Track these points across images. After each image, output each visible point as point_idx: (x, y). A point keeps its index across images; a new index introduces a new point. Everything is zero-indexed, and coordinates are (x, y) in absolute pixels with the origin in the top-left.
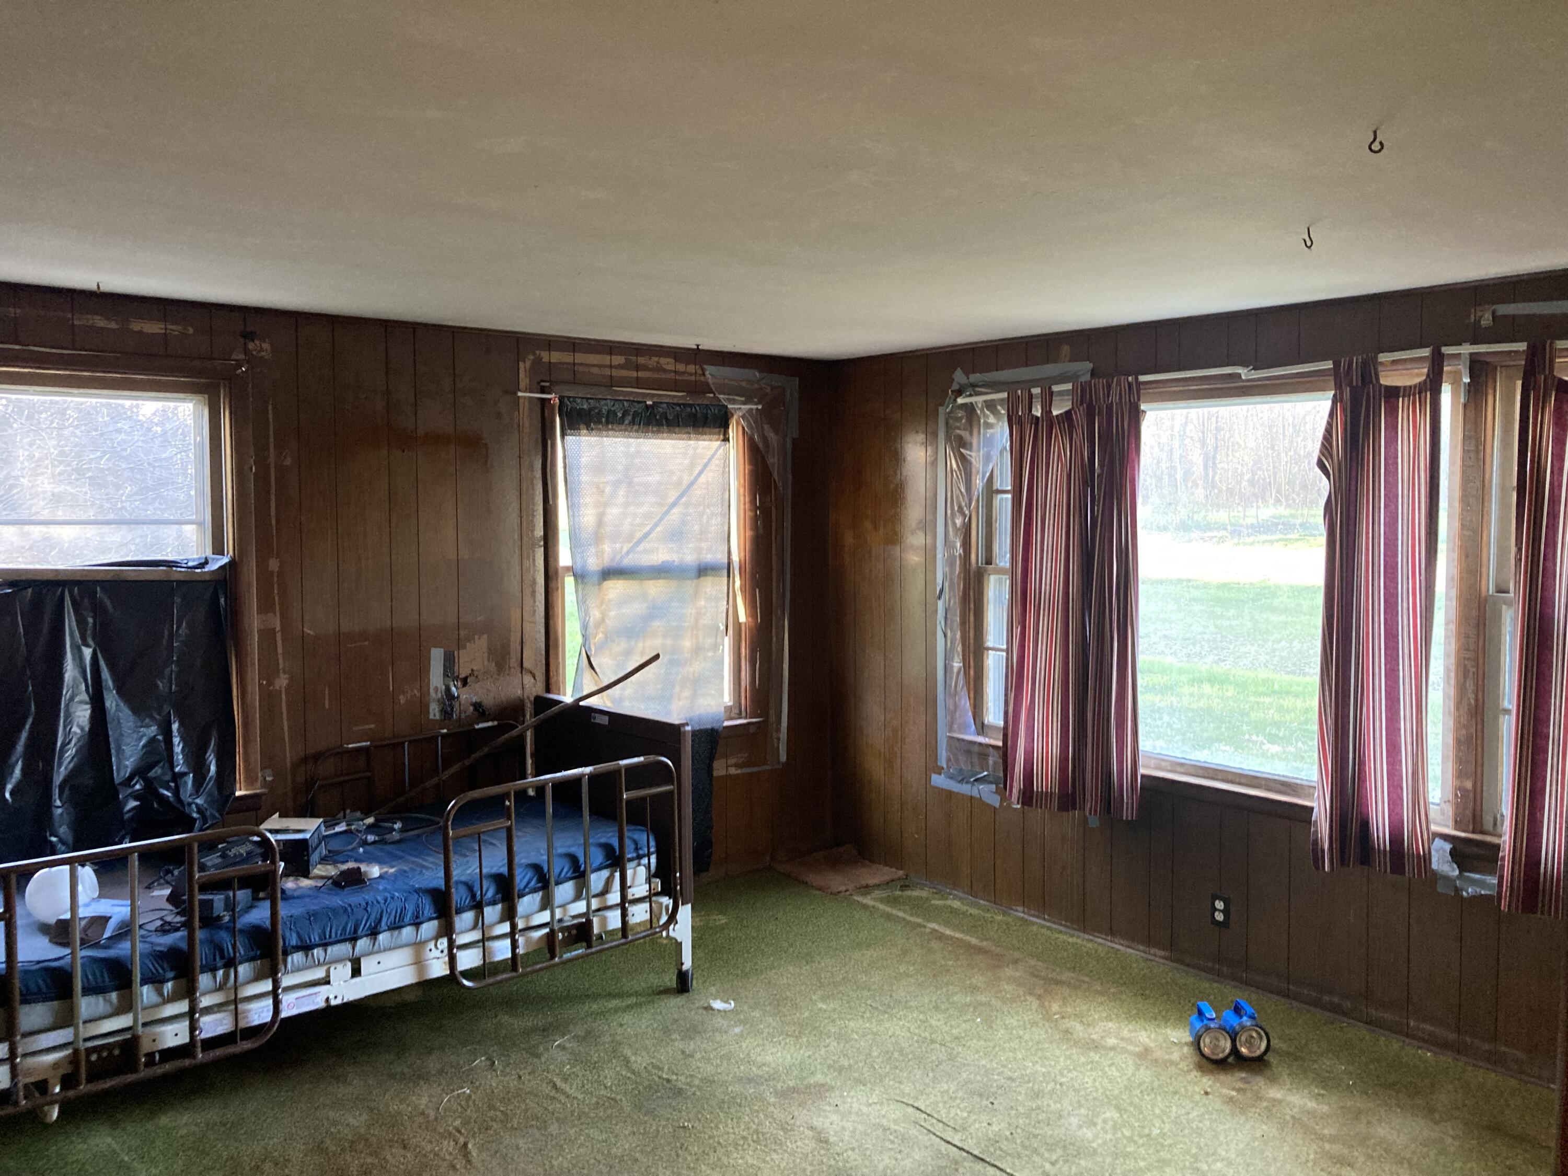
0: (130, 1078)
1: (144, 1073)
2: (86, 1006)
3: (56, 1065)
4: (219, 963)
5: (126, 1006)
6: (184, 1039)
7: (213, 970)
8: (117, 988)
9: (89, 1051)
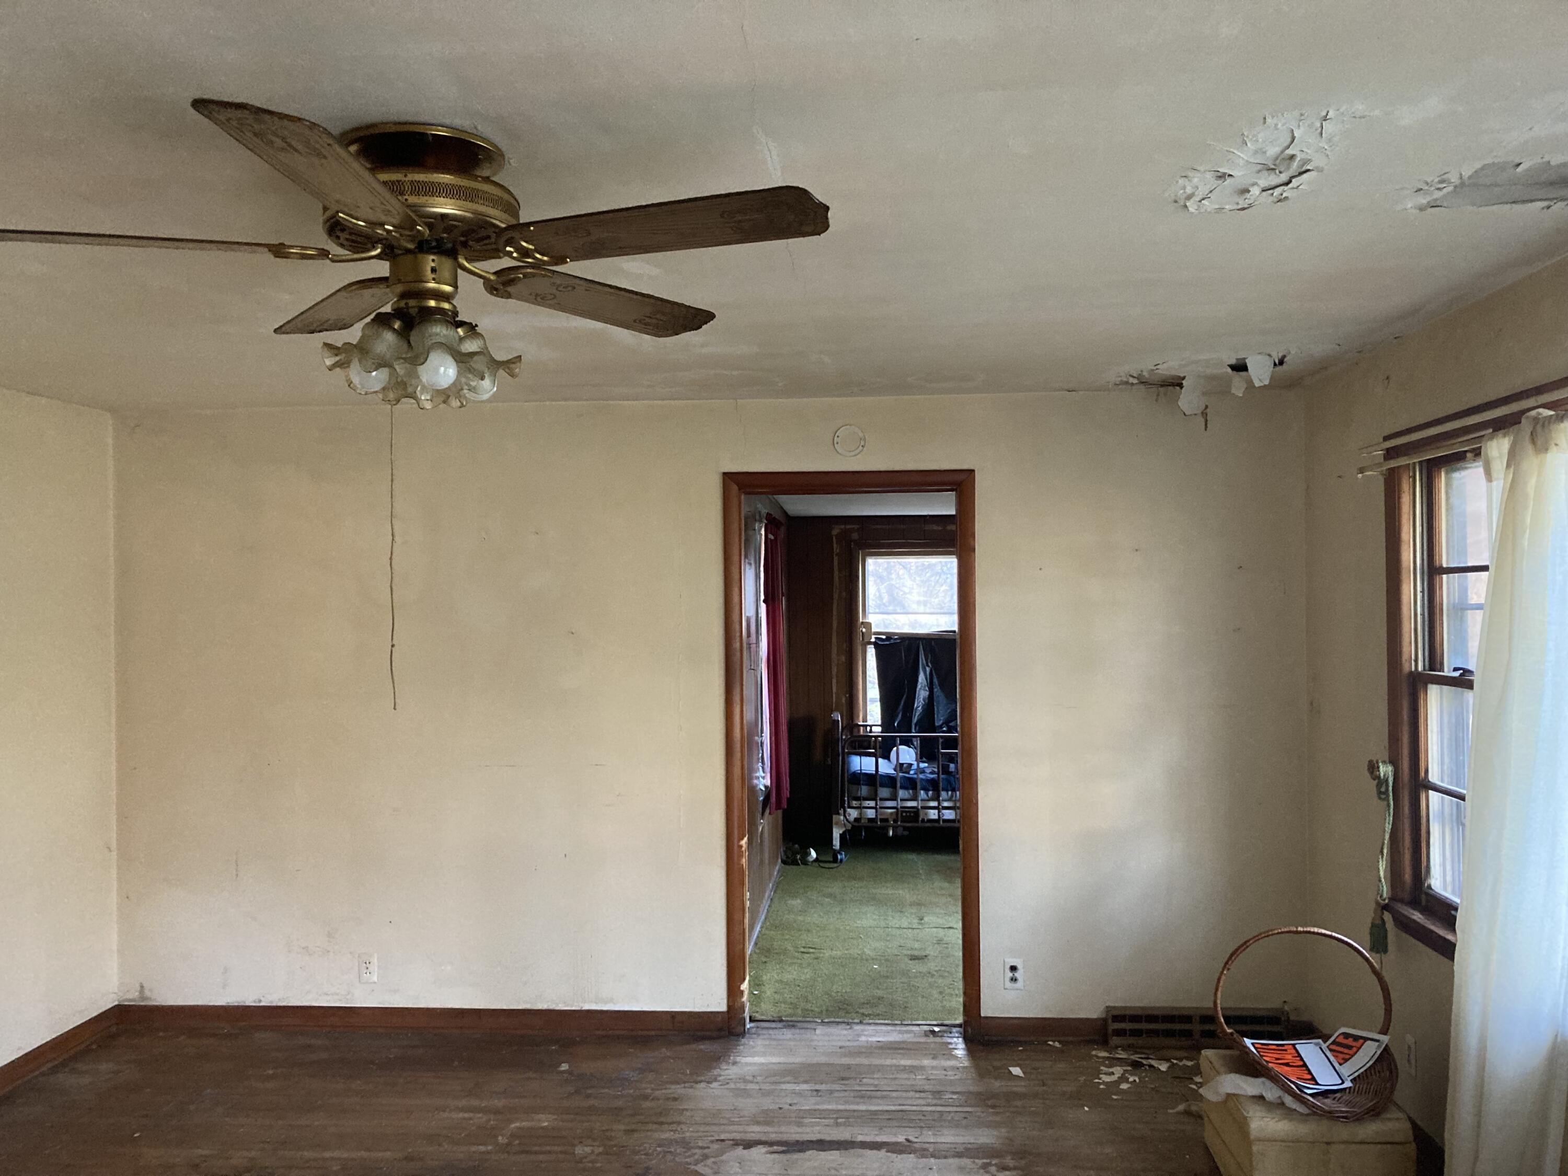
0: (916, 825)
1: (920, 824)
2: (902, 793)
3: (891, 814)
4: (949, 788)
5: (914, 799)
6: (936, 817)
7: (947, 791)
8: (912, 789)
9: (902, 812)
